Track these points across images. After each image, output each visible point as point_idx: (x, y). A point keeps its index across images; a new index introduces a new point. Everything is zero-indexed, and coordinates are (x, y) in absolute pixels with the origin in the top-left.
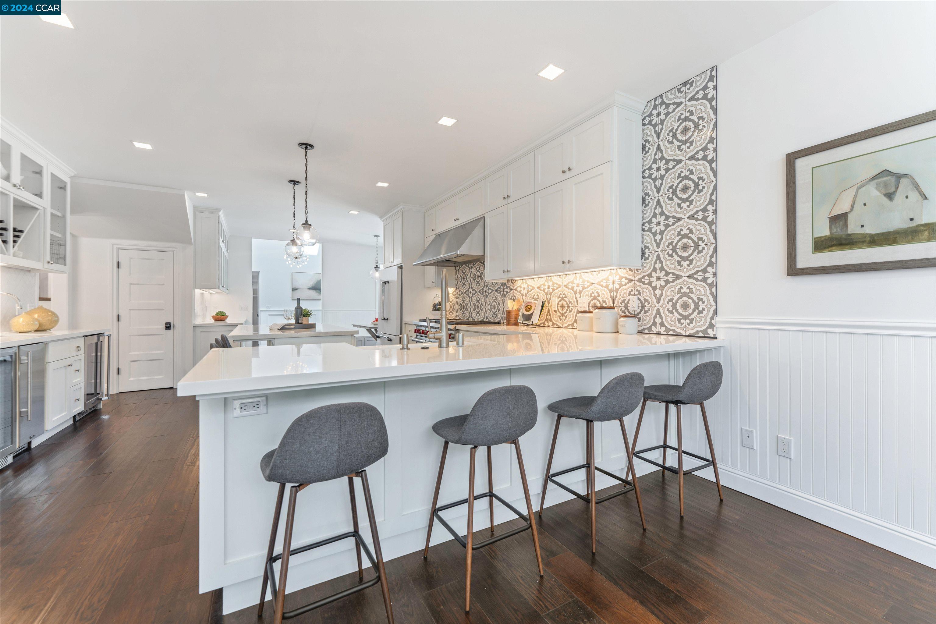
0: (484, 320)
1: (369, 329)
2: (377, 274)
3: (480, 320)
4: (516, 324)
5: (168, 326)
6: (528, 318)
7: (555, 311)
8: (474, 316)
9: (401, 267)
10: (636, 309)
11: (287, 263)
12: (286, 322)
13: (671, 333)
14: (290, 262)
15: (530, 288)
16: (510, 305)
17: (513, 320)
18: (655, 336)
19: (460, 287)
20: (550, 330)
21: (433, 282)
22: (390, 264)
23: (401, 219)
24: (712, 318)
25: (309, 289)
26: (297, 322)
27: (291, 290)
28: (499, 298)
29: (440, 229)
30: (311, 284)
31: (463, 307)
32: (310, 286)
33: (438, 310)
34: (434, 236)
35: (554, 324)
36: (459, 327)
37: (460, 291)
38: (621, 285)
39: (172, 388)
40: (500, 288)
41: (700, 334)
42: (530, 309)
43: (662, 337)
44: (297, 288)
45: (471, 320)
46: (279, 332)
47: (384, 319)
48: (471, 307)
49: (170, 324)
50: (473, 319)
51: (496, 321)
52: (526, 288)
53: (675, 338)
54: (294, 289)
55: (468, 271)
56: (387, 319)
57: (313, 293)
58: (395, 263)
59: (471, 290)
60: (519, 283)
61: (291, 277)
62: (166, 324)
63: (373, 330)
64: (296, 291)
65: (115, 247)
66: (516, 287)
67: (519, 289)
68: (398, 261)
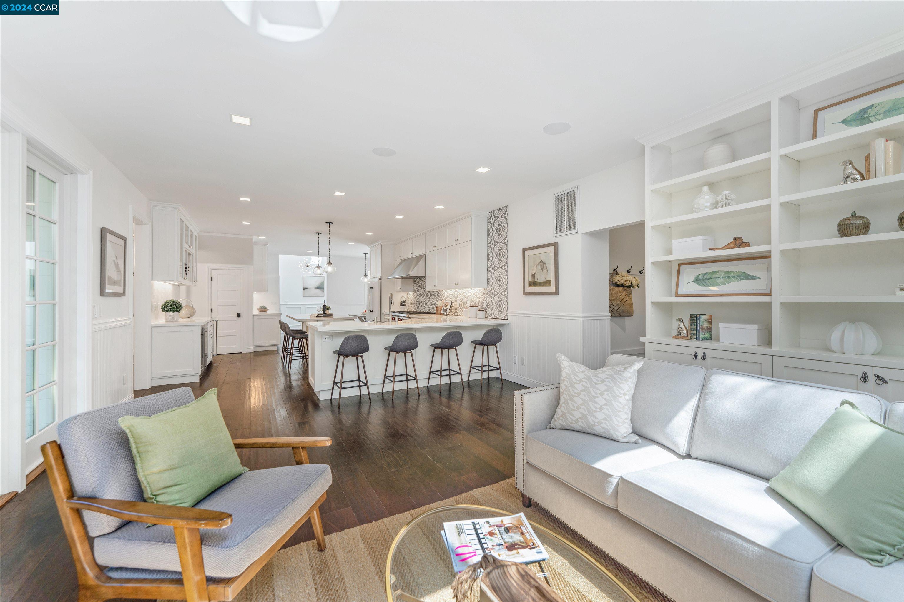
0: (428, 312)
1: (360, 317)
2: (366, 280)
3: (426, 312)
4: (441, 314)
5: (239, 315)
6: (445, 311)
7: (459, 307)
8: (423, 309)
9: (380, 279)
10: (486, 307)
11: (301, 270)
12: (318, 313)
13: (496, 318)
14: (303, 270)
15: (449, 295)
16: (439, 304)
17: (439, 312)
18: (491, 319)
19: (416, 292)
20: (456, 317)
21: (400, 289)
22: (374, 276)
23: (380, 248)
24: (507, 312)
25: (316, 288)
26: (324, 313)
27: (302, 289)
28: (435, 299)
29: (404, 257)
30: (317, 284)
31: (418, 304)
32: (316, 286)
33: (403, 305)
34: (400, 261)
35: (458, 314)
36: (410, 316)
37: (416, 294)
38: (481, 296)
39: (241, 353)
40: (436, 293)
41: (504, 318)
42: (447, 306)
43: (494, 319)
44: (307, 287)
45: (422, 312)
46: (316, 318)
47: (370, 311)
48: (422, 304)
49: (240, 314)
50: (423, 311)
51: (434, 312)
52: (447, 295)
53: (497, 320)
54: (304, 289)
55: (420, 282)
56: (372, 311)
57: (318, 291)
58: (376, 276)
59: (422, 294)
60: (444, 291)
61: (302, 280)
62: (238, 314)
63: (363, 318)
64: (306, 290)
65: (210, 268)
66: (443, 293)
67: (444, 295)
68: (379, 275)
